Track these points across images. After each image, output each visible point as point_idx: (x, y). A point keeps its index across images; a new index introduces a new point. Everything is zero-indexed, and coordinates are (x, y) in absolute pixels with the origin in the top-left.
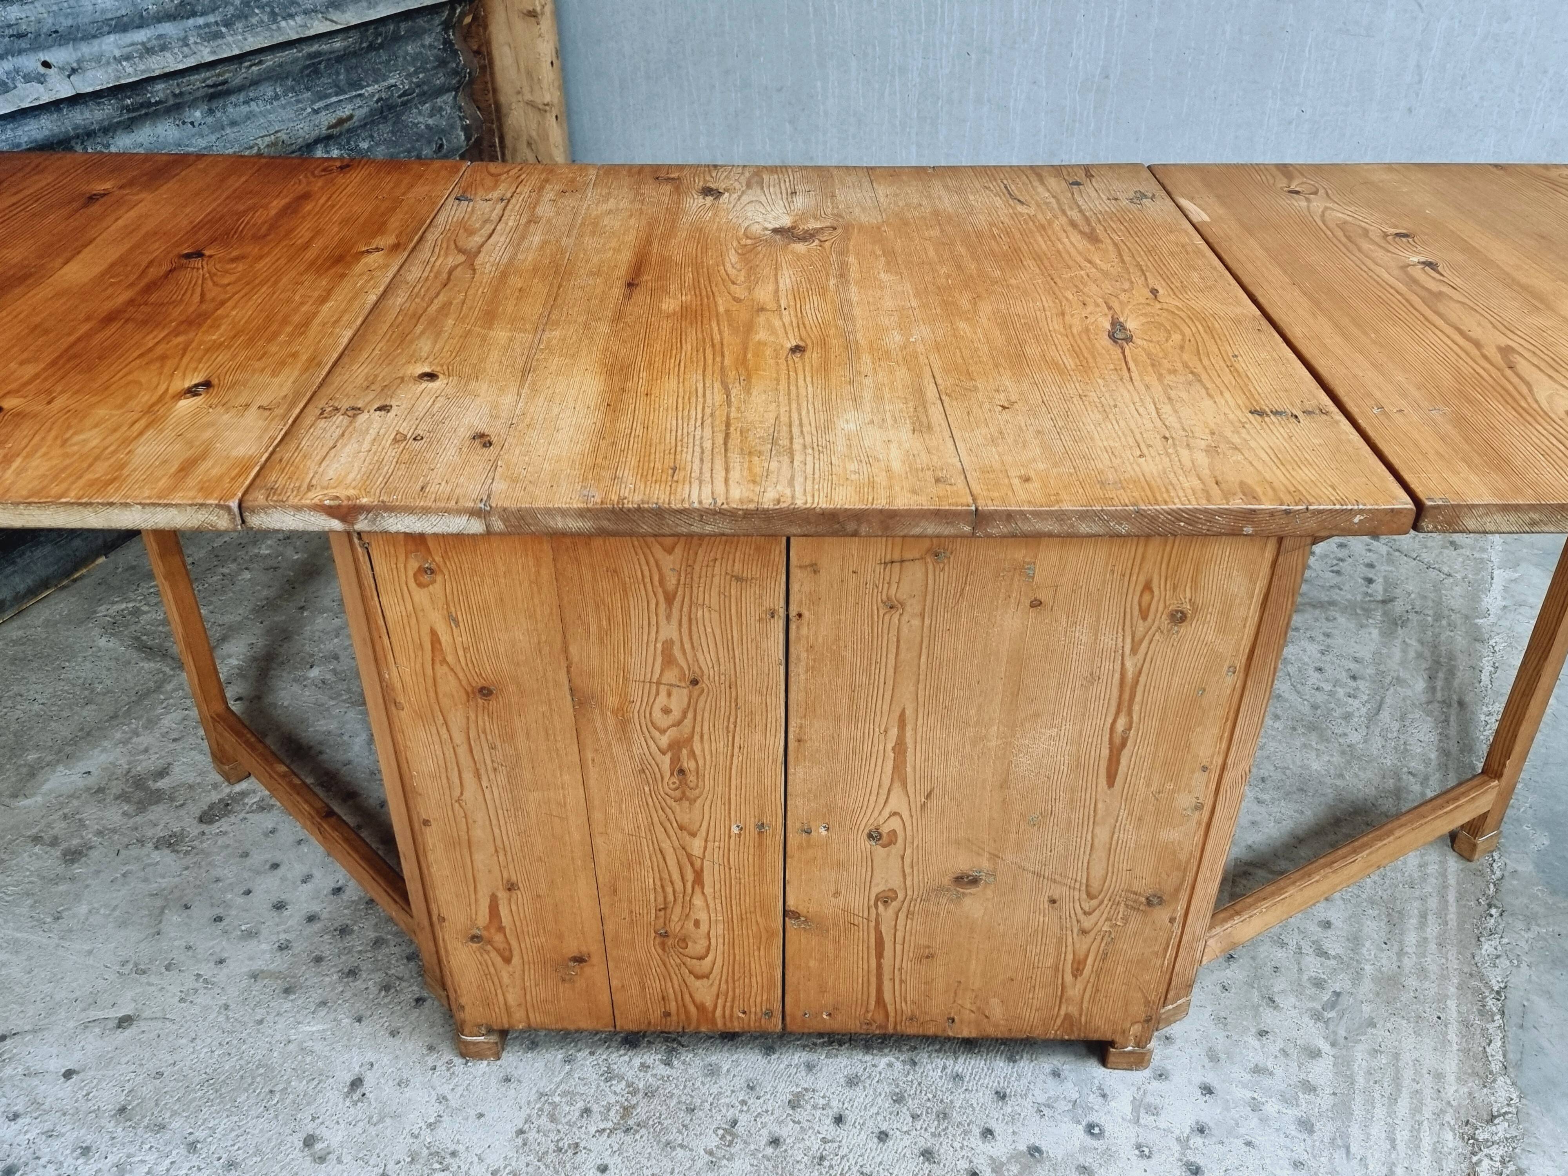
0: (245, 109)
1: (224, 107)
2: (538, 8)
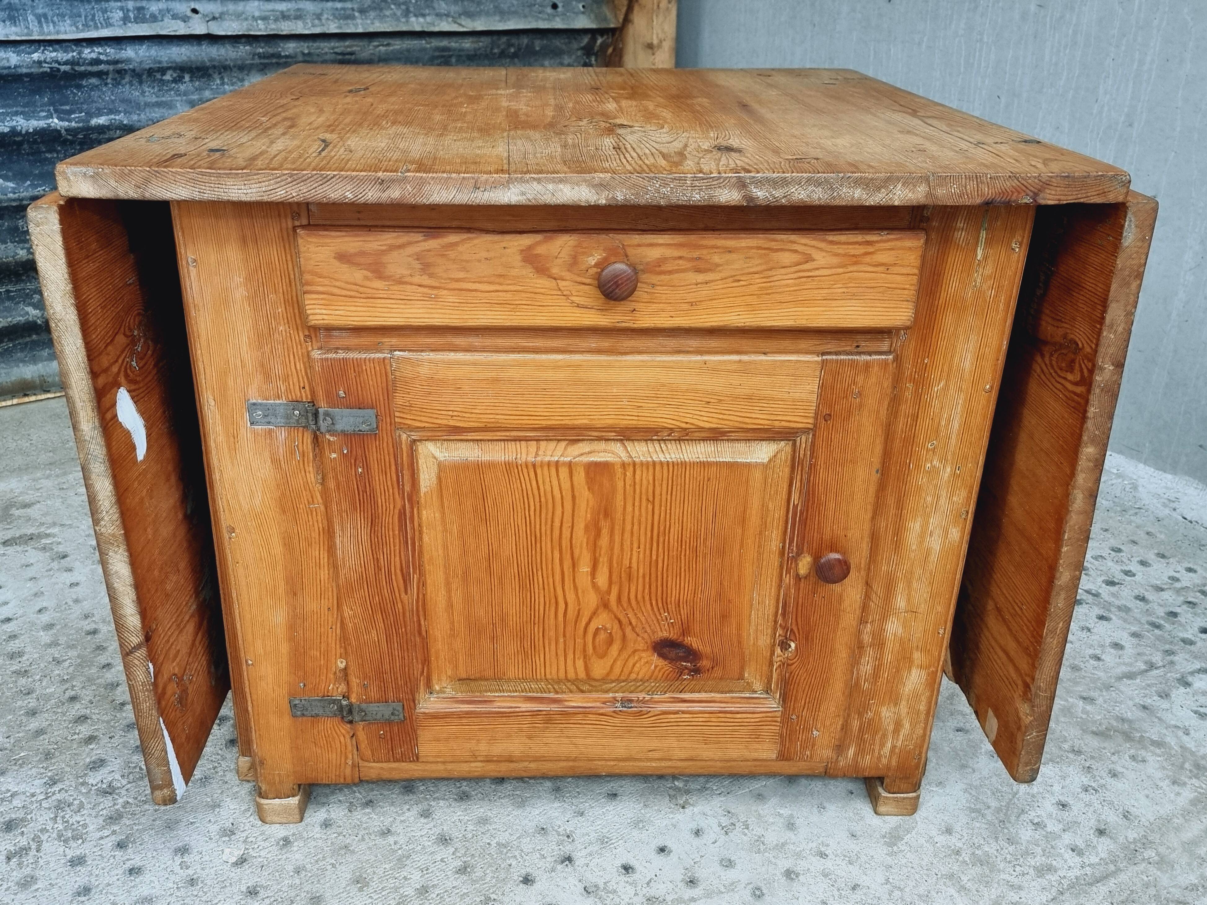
2: (655, 42)
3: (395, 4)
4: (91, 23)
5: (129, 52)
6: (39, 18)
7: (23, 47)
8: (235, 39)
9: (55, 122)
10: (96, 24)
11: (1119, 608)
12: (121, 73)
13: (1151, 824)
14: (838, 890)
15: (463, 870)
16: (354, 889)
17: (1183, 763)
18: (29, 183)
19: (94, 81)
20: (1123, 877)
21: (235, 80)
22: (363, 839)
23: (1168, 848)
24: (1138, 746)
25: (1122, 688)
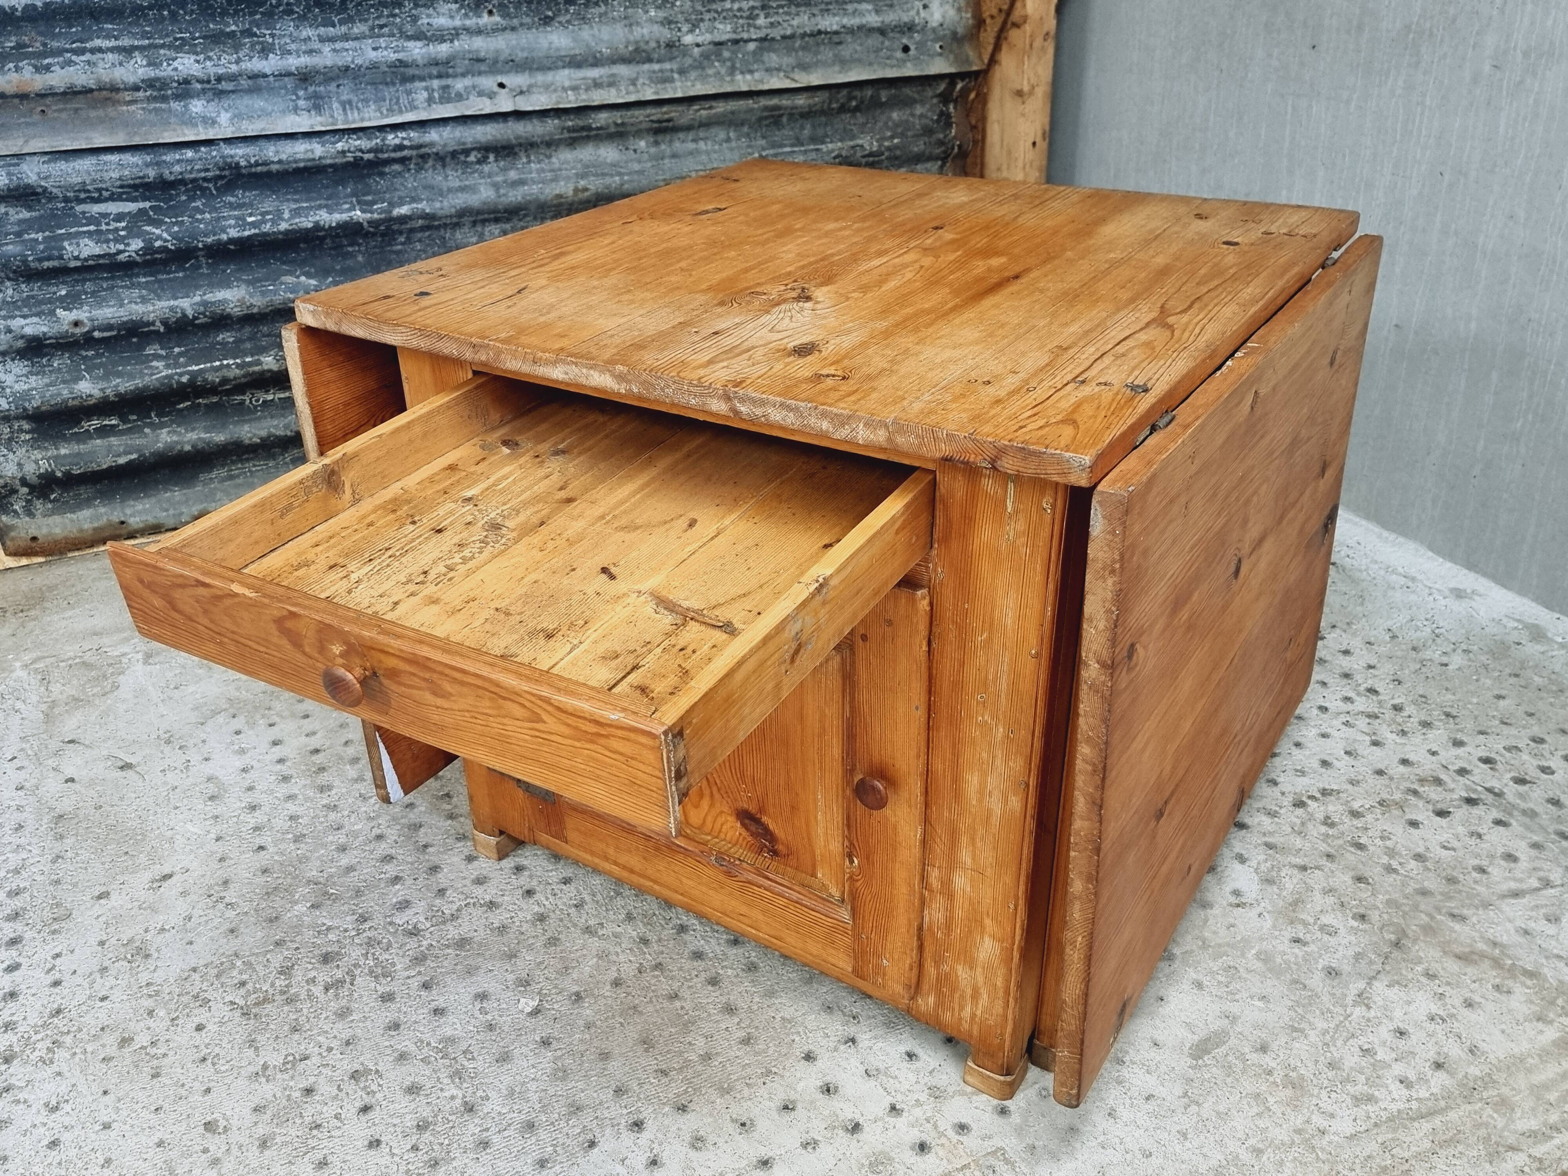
0: (691, 146)
1: (671, 141)
2: (1026, 88)
3: (719, 61)
4: (396, 107)
5: (433, 135)
6: (343, 104)
7: (327, 137)
8: (543, 114)
9: (358, 214)
10: (400, 108)
11: (1524, 812)
12: (424, 157)
13: (1500, 1061)
14: (1131, 1098)
15: (746, 1041)
16: (640, 1049)
17: (1556, 998)
18: (330, 279)
19: (397, 167)
20: (1453, 1115)
21: (541, 157)
22: (651, 1001)
23: (1513, 1089)
24: (1506, 975)
25: (1506, 908)
